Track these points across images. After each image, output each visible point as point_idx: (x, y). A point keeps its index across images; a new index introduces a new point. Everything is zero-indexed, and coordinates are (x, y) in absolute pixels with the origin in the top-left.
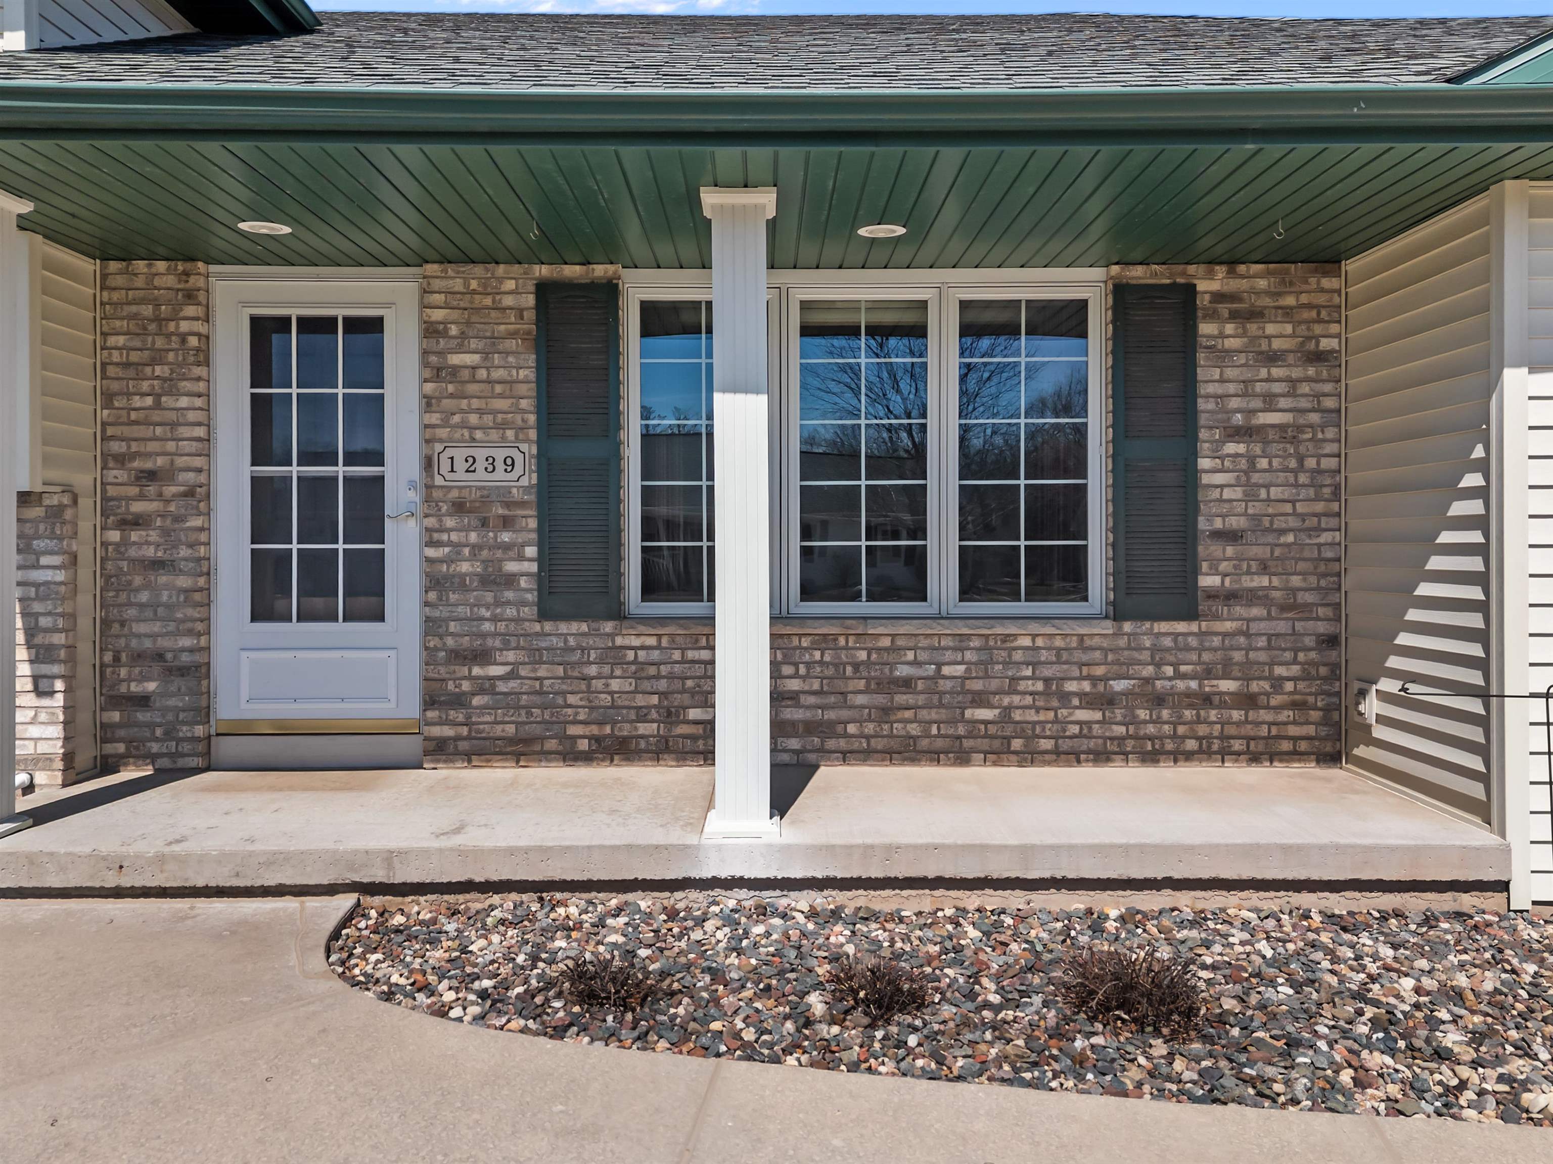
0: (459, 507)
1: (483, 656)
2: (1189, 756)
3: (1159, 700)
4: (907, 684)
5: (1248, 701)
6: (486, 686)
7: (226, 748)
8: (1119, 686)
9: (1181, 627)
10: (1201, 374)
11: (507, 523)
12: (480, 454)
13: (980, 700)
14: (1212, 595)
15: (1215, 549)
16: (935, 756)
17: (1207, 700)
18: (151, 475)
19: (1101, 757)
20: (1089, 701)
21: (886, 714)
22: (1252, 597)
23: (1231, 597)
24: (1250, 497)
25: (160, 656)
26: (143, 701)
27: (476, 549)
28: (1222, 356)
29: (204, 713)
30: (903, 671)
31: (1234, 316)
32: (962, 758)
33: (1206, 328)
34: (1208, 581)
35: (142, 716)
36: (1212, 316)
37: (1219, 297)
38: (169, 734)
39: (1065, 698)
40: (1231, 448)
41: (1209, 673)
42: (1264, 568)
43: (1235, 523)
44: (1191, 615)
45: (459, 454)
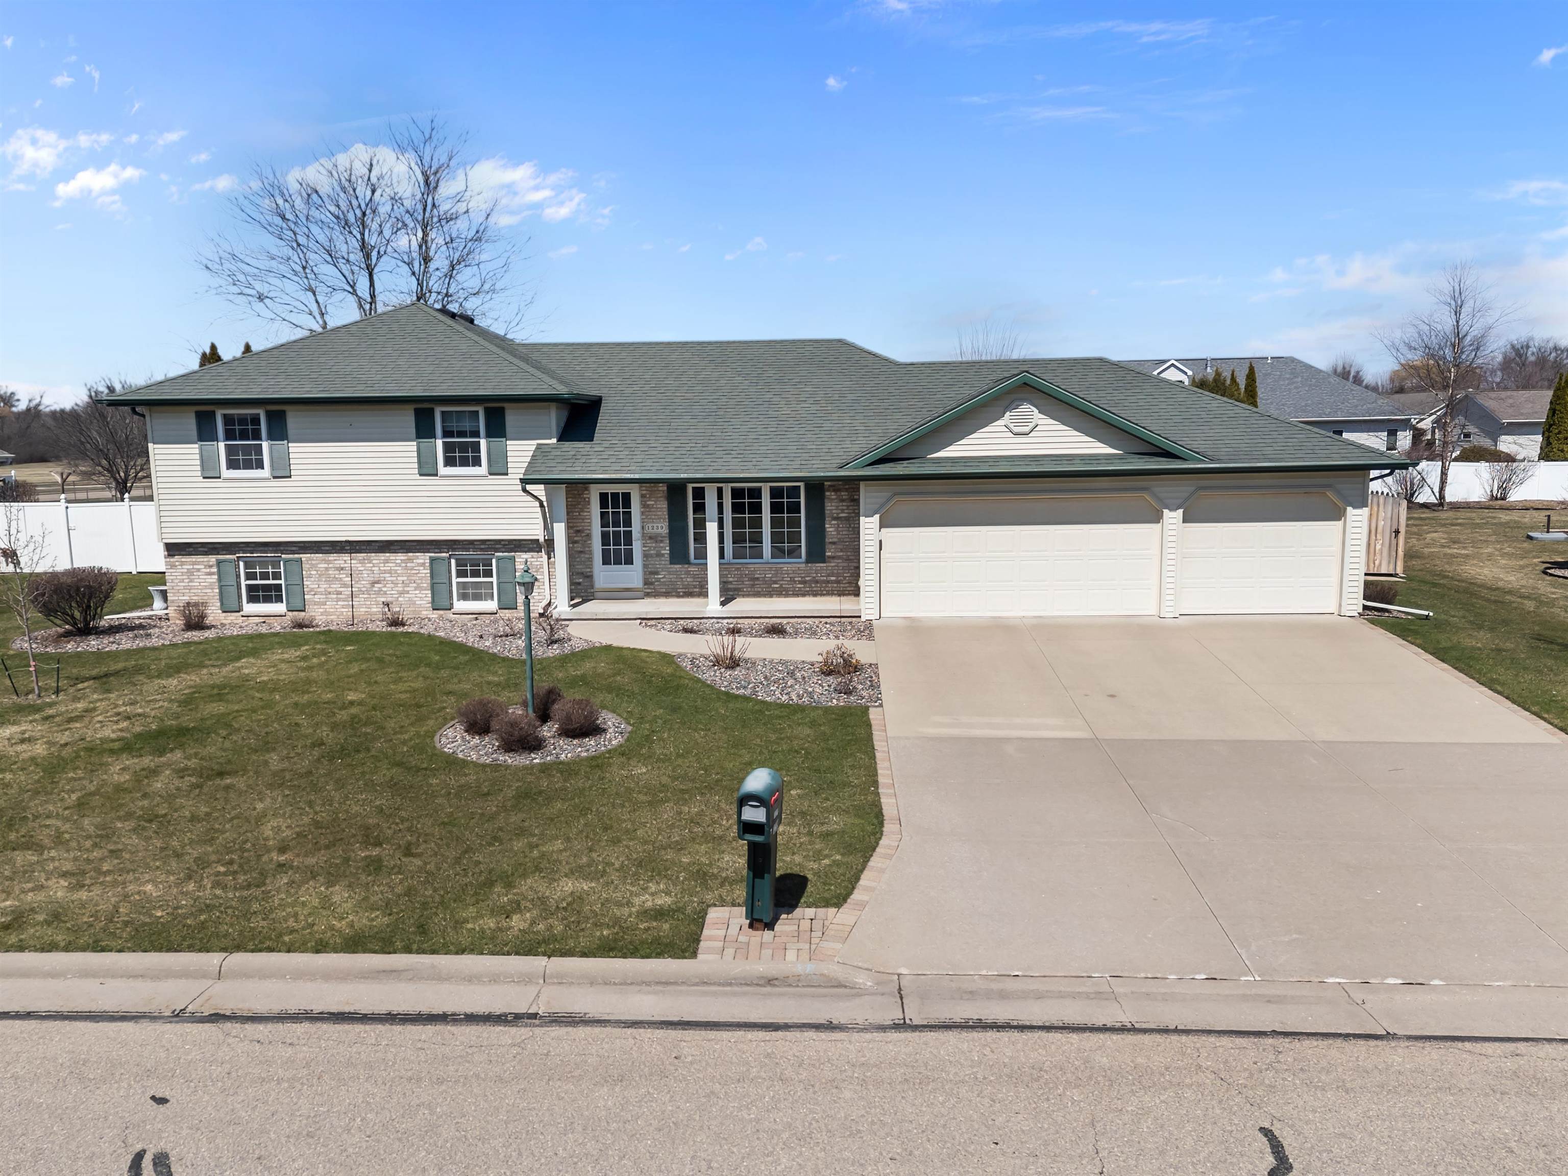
0: (650, 538)
1: (657, 573)
2: (824, 595)
3: (817, 582)
4: (758, 578)
5: (838, 582)
6: (658, 580)
7: (597, 595)
8: (807, 579)
9: (822, 565)
10: (826, 504)
11: (662, 541)
12: (655, 525)
13: (775, 582)
14: (829, 557)
15: (830, 546)
16: (764, 596)
17: (828, 582)
18: (578, 531)
19: (804, 595)
20: (800, 582)
21: (753, 586)
22: (839, 557)
23: (833, 558)
24: (838, 534)
25: (582, 573)
26: (579, 584)
27: (655, 548)
28: (831, 500)
29: (592, 587)
30: (757, 576)
31: (834, 491)
32: (771, 596)
33: (827, 493)
34: (828, 554)
35: (579, 587)
36: (829, 491)
37: (830, 486)
38: (586, 591)
39: (795, 581)
40: (833, 522)
41: (829, 576)
42: (842, 551)
43: (835, 540)
44: (824, 562)
45: (650, 525)
